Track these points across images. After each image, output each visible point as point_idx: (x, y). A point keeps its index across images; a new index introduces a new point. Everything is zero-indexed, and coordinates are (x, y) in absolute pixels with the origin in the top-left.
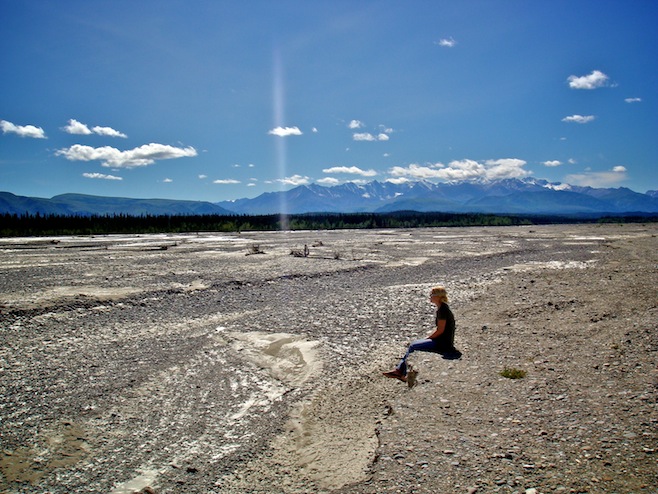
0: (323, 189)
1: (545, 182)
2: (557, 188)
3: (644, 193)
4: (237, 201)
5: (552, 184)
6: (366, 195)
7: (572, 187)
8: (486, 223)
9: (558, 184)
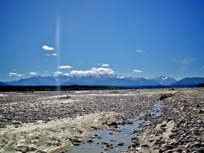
0: (42, 78)
1: (117, 76)
2: (120, 78)
3: (148, 79)
4: (11, 81)
5: (119, 76)
6: (57, 80)
7: (126, 77)
8: (109, 89)
9: (121, 76)
